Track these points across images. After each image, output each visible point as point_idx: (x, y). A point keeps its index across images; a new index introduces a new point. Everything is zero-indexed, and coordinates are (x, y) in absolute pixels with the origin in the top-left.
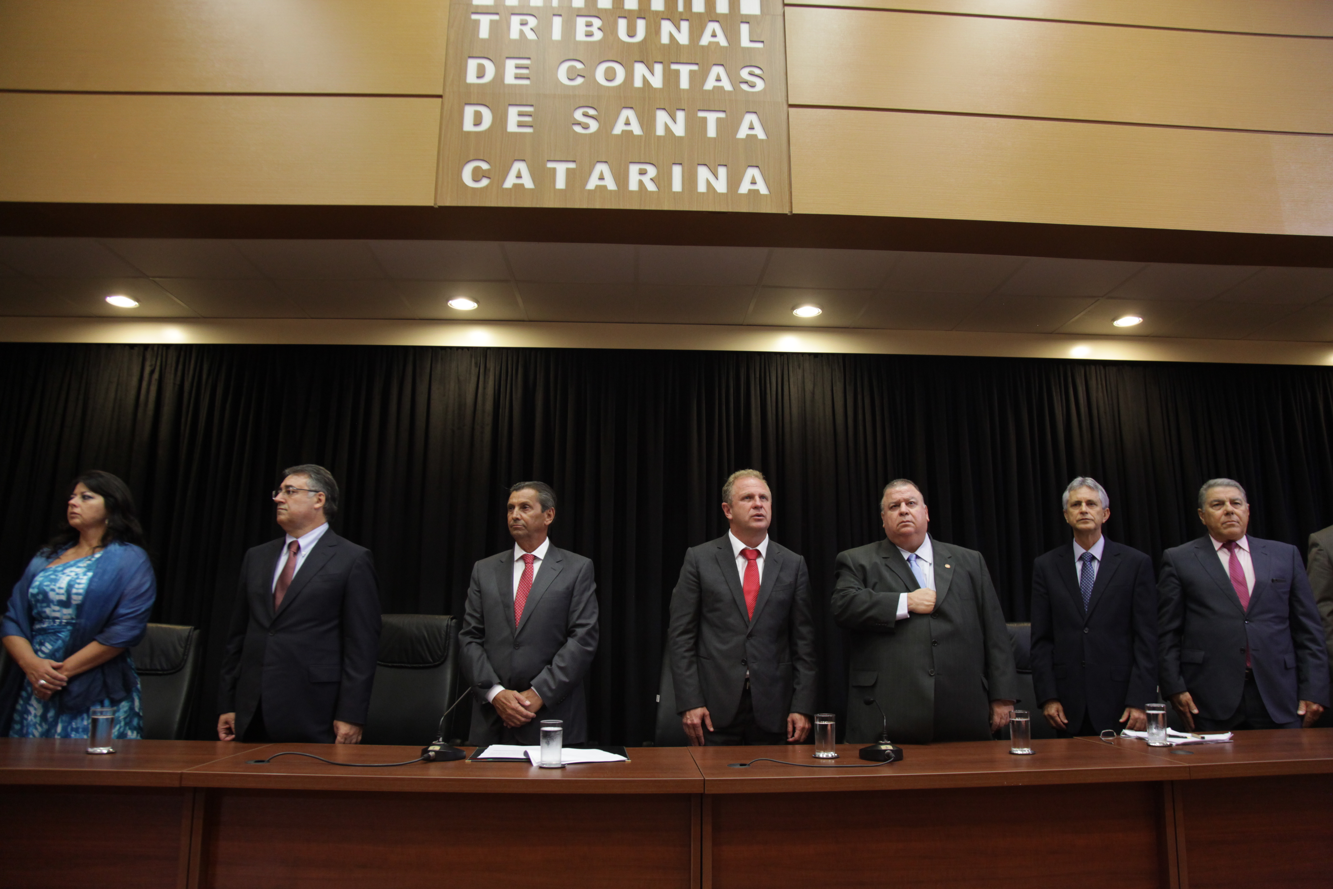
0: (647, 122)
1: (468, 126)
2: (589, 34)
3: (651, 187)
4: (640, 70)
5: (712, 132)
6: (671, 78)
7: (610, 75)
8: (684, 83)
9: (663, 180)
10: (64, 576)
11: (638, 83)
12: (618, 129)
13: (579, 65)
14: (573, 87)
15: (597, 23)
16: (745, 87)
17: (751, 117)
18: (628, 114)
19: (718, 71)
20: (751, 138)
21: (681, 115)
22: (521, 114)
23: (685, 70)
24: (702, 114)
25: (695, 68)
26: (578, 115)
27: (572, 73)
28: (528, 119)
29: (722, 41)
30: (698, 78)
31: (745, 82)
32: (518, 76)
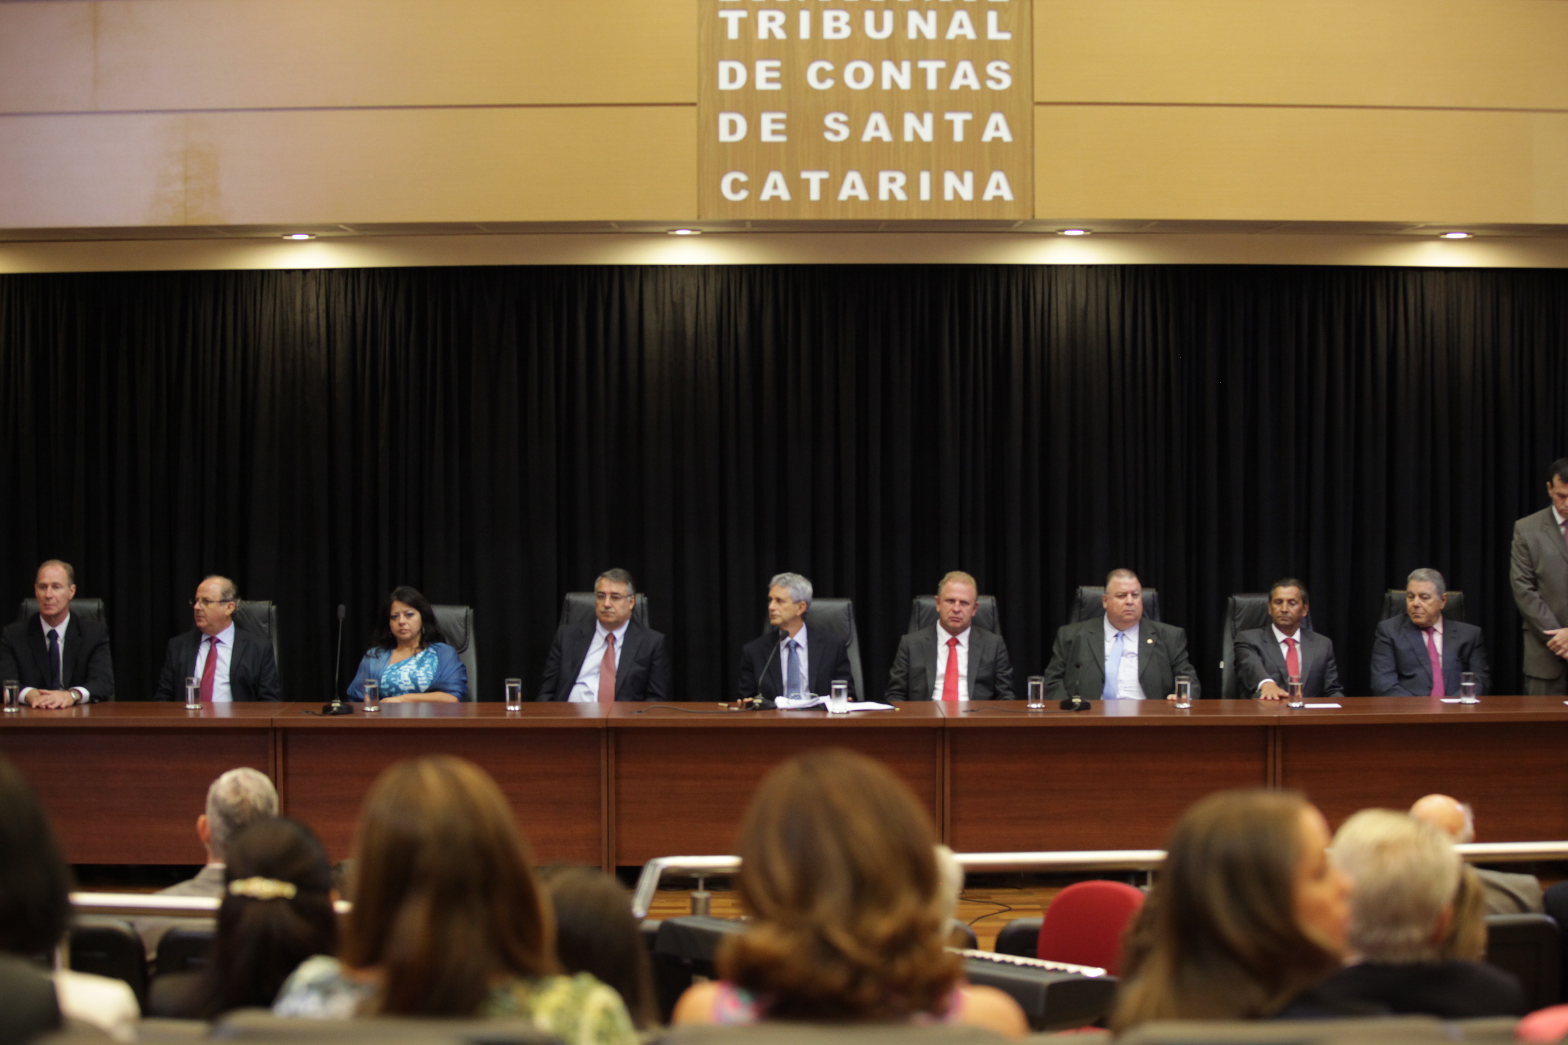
0: (896, 127)
1: (724, 136)
2: (837, 30)
3: (901, 196)
4: (888, 68)
5: (958, 135)
6: (919, 76)
7: (859, 75)
8: (932, 84)
9: (912, 187)
11: (886, 85)
12: (868, 135)
13: (828, 67)
14: (824, 92)
15: (844, 16)
16: (991, 84)
17: (997, 118)
18: (877, 118)
19: (965, 66)
20: (997, 141)
21: (928, 118)
22: (774, 121)
23: (932, 67)
24: (948, 116)
25: (942, 64)
26: (829, 121)
27: (822, 75)
28: (781, 127)
29: (970, 33)
30: (945, 76)
31: (992, 78)
32: (769, 80)
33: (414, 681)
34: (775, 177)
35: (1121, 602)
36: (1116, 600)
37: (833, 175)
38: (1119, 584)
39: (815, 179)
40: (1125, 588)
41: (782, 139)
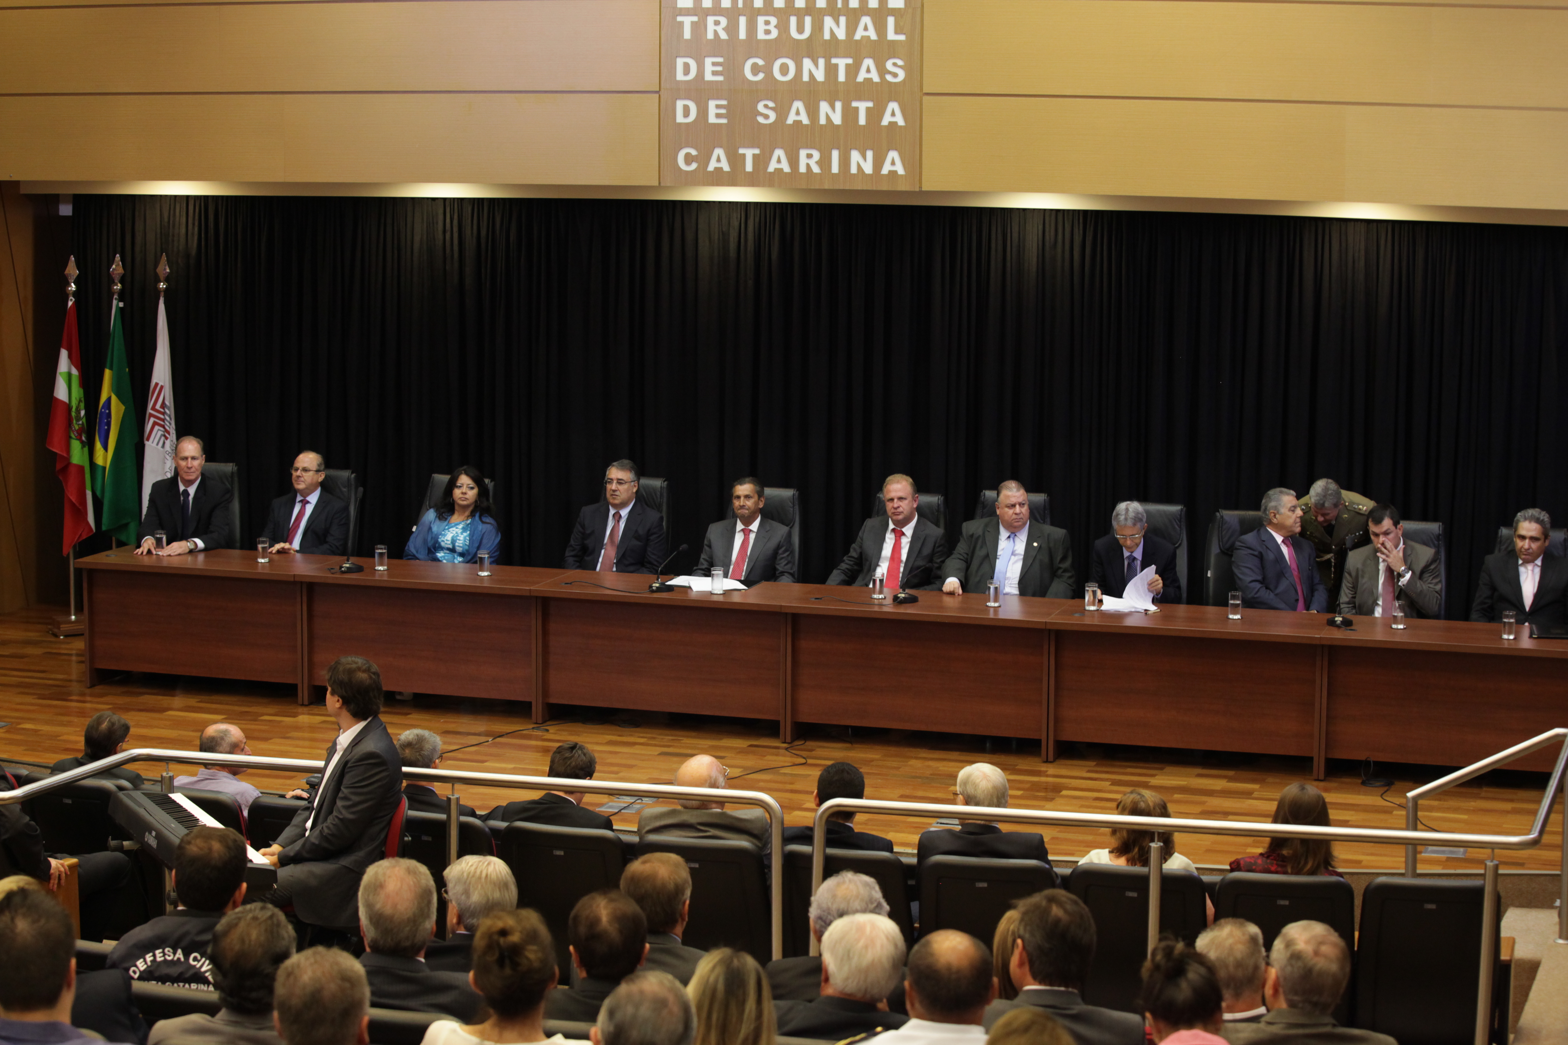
0: (813, 112)
1: (680, 118)
2: (768, 32)
3: (816, 169)
4: (807, 63)
5: (863, 120)
6: (831, 70)
7: (784, 69)
8: (842, 77)
9: (825, 163)
10: (449, 533)
11: (806, 78)
12: (791, 119)
13: (760, 62)
14: (756, 82)
15: (773, 21)
16: (889, 78)
17: (893, 106)
18: (798, 105)
19: (868, 62)
20: (892, 125)
21: (838, 105)
22: (718, 107)
23: (842, 63)
24: (855, 104)
25: (850, 61)
26: (760, 107)
27: (755, 69)
28: (723, 111)
29: (872, 35)
30: (852, 70)
31: (890, 73)
32: (714, 73)
33: (453, 541)
34: (719, 152)
35: (1011, 511)
36: (1007, 509)
37: (762, 150)
38: (1008, 497)
39: (749, 153)
40: (1013, 500)
41: (724, 121)
